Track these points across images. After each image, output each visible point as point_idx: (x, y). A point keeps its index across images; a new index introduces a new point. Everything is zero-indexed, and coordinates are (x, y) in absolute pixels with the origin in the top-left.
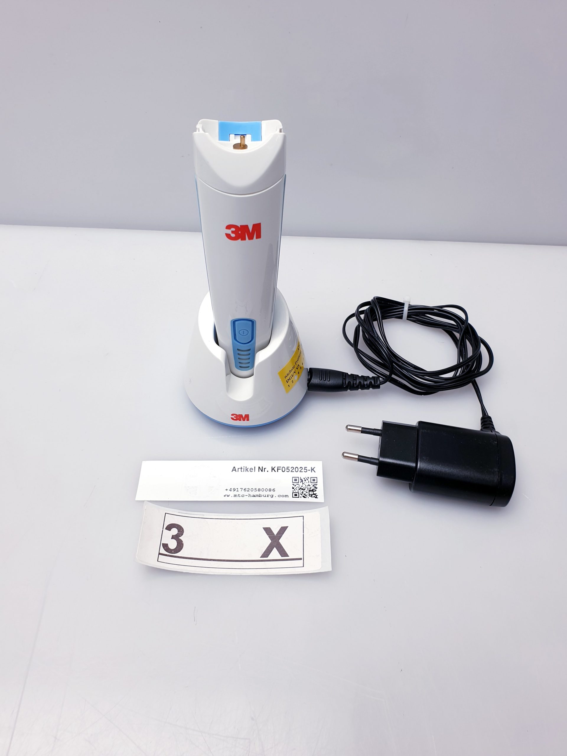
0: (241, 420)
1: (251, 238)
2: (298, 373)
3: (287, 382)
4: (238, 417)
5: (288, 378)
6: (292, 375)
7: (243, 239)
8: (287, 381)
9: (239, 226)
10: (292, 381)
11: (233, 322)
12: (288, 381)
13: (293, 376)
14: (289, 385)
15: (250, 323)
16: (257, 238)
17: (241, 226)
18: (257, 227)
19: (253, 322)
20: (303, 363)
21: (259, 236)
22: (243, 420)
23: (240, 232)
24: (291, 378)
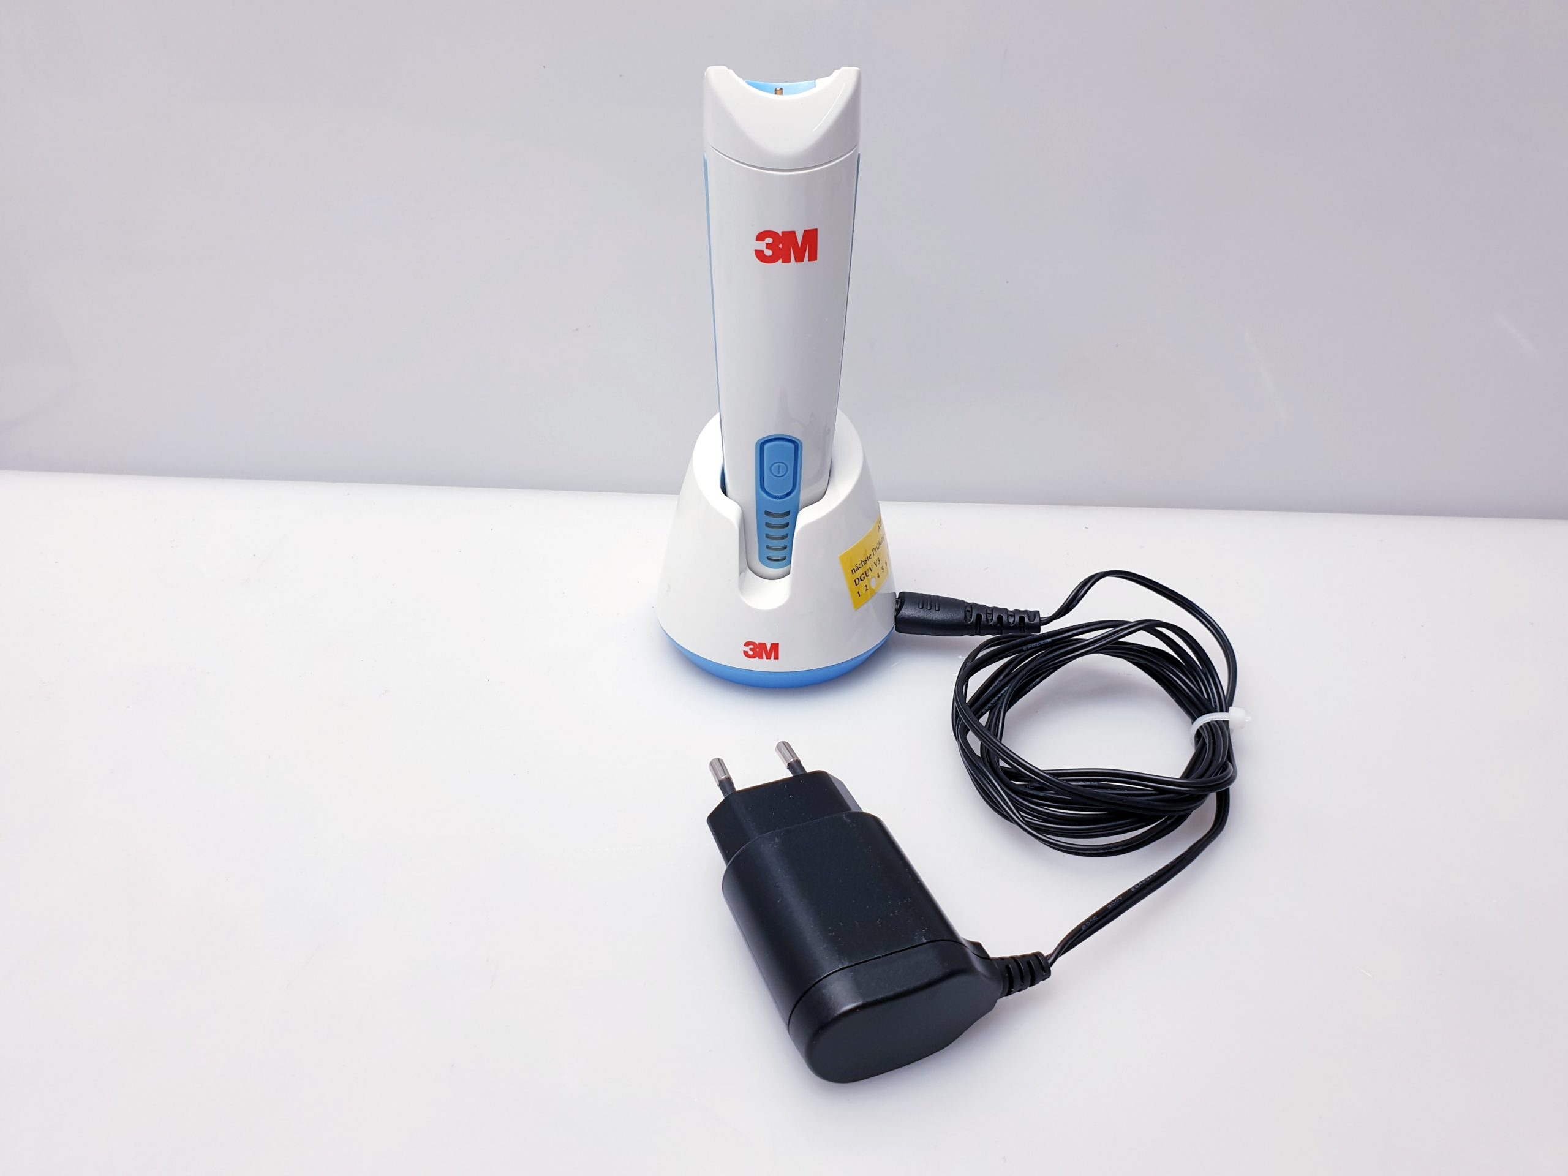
0: (762, 658)
1: (799, 259)
2: (877, 575)
3: (856, 585)
4: (758, 650)
5: (858, 574)
6: (865, 572)
7: (787, 260)
8: (855, 581)
9: (780, 234)
10: (866, 586)
11: (761, 445)
12: (857, 581)
13: (867, 576)
14: (859, 592)
15: (792, 446)
16: (810, 259)
17: (783, 232)
18: (811, 236)
19: (796, 444)
20: (886, 563)
21: (813, 257)
22: (767, 658)
23: (780, 246)
24: (864, 578)
